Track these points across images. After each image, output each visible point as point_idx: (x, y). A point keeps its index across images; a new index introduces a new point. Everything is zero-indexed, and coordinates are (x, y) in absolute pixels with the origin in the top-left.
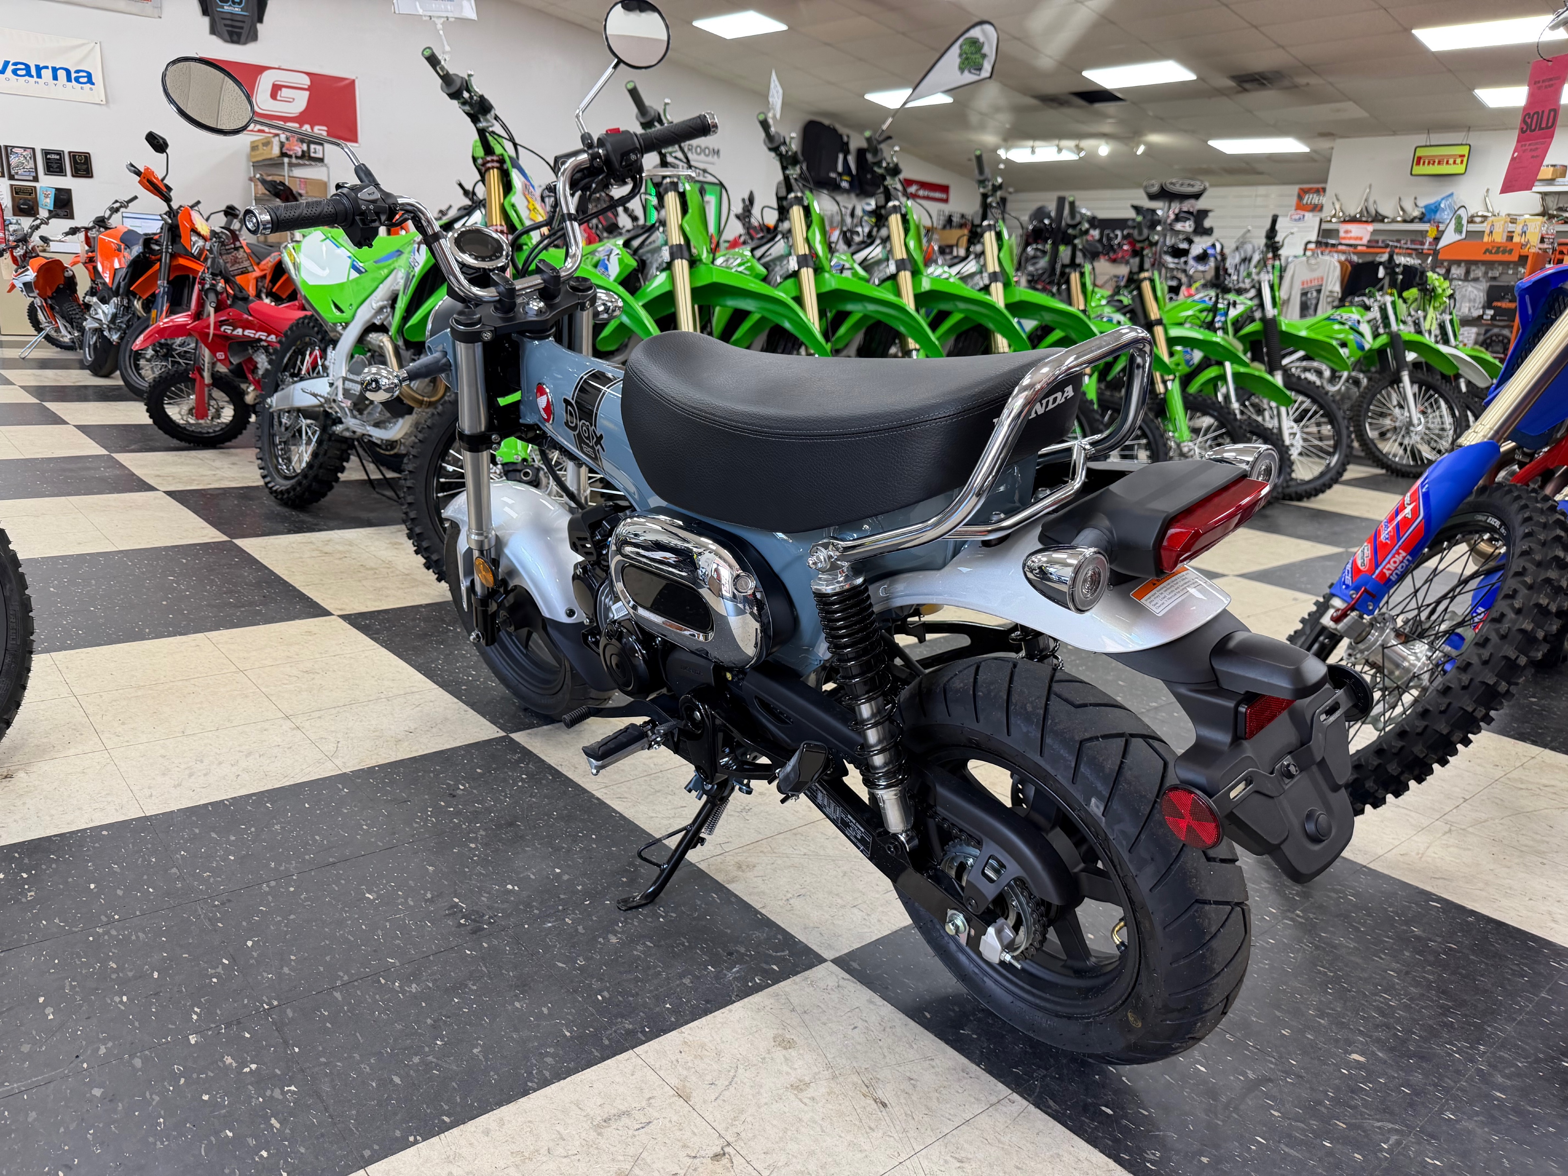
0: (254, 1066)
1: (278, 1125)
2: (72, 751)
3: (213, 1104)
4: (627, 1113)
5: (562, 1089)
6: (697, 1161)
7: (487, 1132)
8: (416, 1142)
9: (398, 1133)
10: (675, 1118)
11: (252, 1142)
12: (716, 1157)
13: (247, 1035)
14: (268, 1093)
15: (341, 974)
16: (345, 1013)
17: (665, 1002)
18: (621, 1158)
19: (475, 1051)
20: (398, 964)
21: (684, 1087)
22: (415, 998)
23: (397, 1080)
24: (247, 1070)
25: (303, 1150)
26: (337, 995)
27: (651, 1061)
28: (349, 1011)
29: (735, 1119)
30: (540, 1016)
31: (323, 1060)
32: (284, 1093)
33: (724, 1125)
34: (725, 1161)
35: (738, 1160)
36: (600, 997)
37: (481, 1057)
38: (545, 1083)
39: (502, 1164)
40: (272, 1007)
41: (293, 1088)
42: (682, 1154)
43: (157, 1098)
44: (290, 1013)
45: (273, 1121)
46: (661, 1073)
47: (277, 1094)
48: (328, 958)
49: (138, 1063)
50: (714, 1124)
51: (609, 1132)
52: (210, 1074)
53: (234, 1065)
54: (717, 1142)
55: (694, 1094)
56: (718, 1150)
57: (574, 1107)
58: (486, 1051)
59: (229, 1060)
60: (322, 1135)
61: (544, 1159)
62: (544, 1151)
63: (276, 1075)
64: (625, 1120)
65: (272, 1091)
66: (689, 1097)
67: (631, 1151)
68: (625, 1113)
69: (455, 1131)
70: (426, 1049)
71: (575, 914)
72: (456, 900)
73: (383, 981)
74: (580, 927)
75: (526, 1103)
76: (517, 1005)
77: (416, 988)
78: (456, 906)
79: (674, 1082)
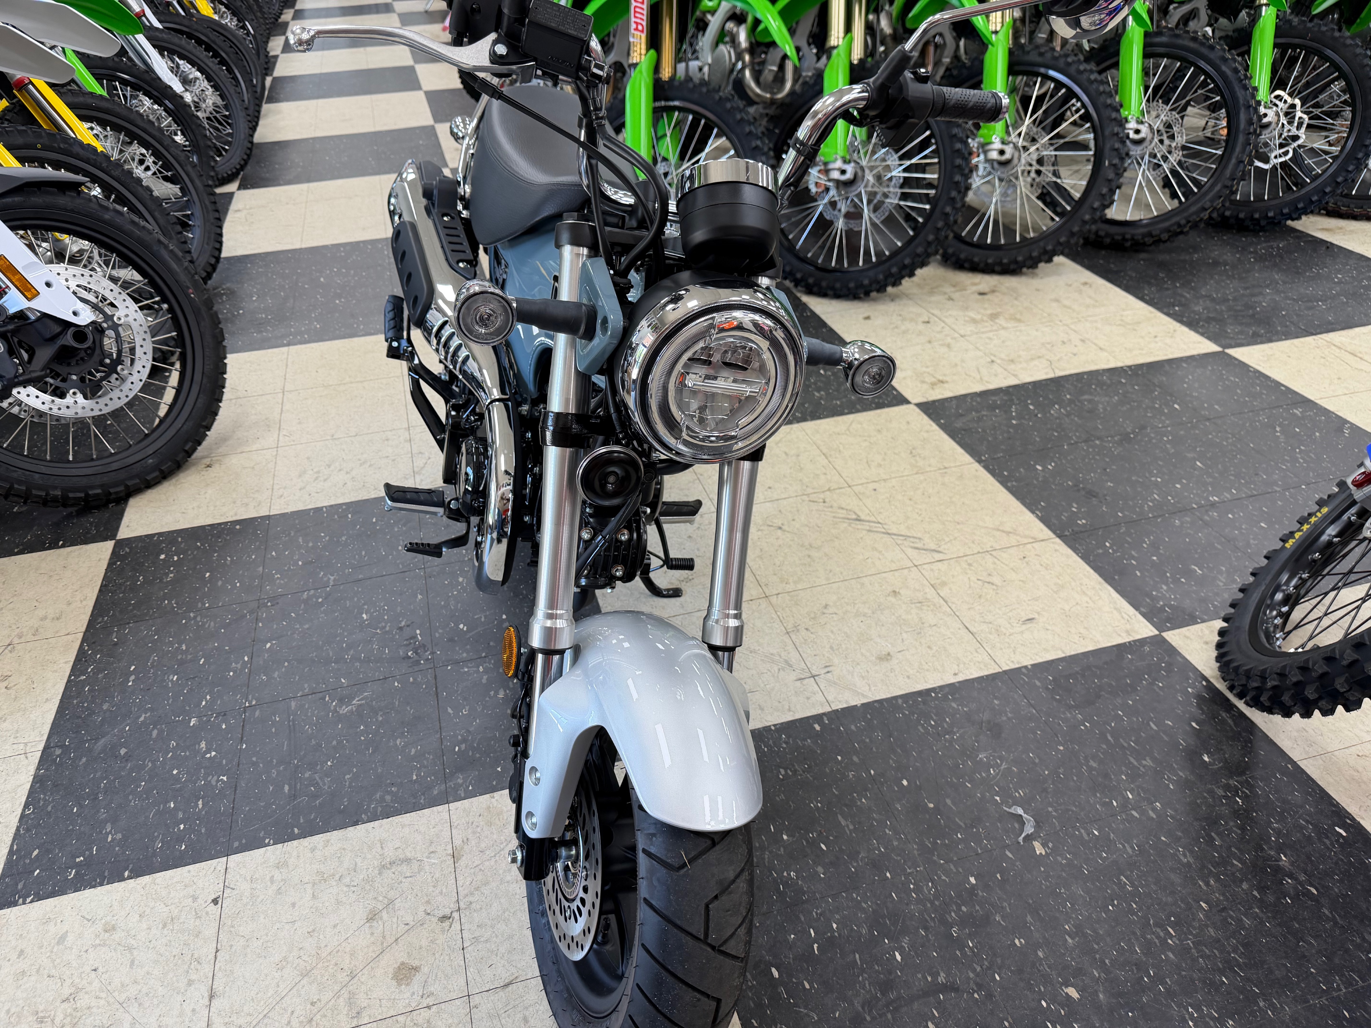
0: (213, 753)
1: (200, 806)
2: (255, 447)
3: (177, 779)
5: (381, 826)
6: (428, 917)
8: (268, 845)
9: (262, 834)
10: (437, 875)
11: (181, 815)
12: (444, 918)
13: (224, 726)
14: (210, 778)
15: (306, 685)
16: (289, 721)
18: (381, 898)
19: (347, 776)
20: (346, 684)
21: (462, 848)
22: (338, 719)
23: (286, 788)
24: (208, 755)
25: (204, 831)
26: (293, 704)
27: (454, 818)
28: (292, 720)
29: (477, 889)
30: (407, 756)
31: (254, 759)
32: (218, 781)
33: (466, 892)
34: (447, 924)
35: (456, 926)
36: (457, 748)
37: (347, 783)
38: (374, 818)
39: (306, 880)
40: (250, 706)
41: (225, 778)
42: (422, 909)
43: (150, 765)
44: (257, 713)
45: (200, 802)
46: (454, 831)
47: (214, 780)
48: (307, 669)
49: (155, 733)
50: (460, 889)
51: (388, 874)
52: (188, 753)
53: (204, 749)
54: (452, 906)
55: (464, 858)
56: (447, 912)
57: (379, 845)
58: (354, 778)
59: (203, 745)
60: (220, 822)
61: (334, 883)
62: (337, 877)
63: (222, 765)
64: (404, 867)
65: (213, 777)
66: (458, 860)
67: (392, 894)
68: (408, 861)
69: (295, 843)
70: (319, 767)
71: (490, 663)
72: (418, 632)
73: (327, 699)
74: (485, 677)
75: (351, 832)
76: (398, 742)
77: (344, 710)
78: (415, 637)
79: (457, 842)
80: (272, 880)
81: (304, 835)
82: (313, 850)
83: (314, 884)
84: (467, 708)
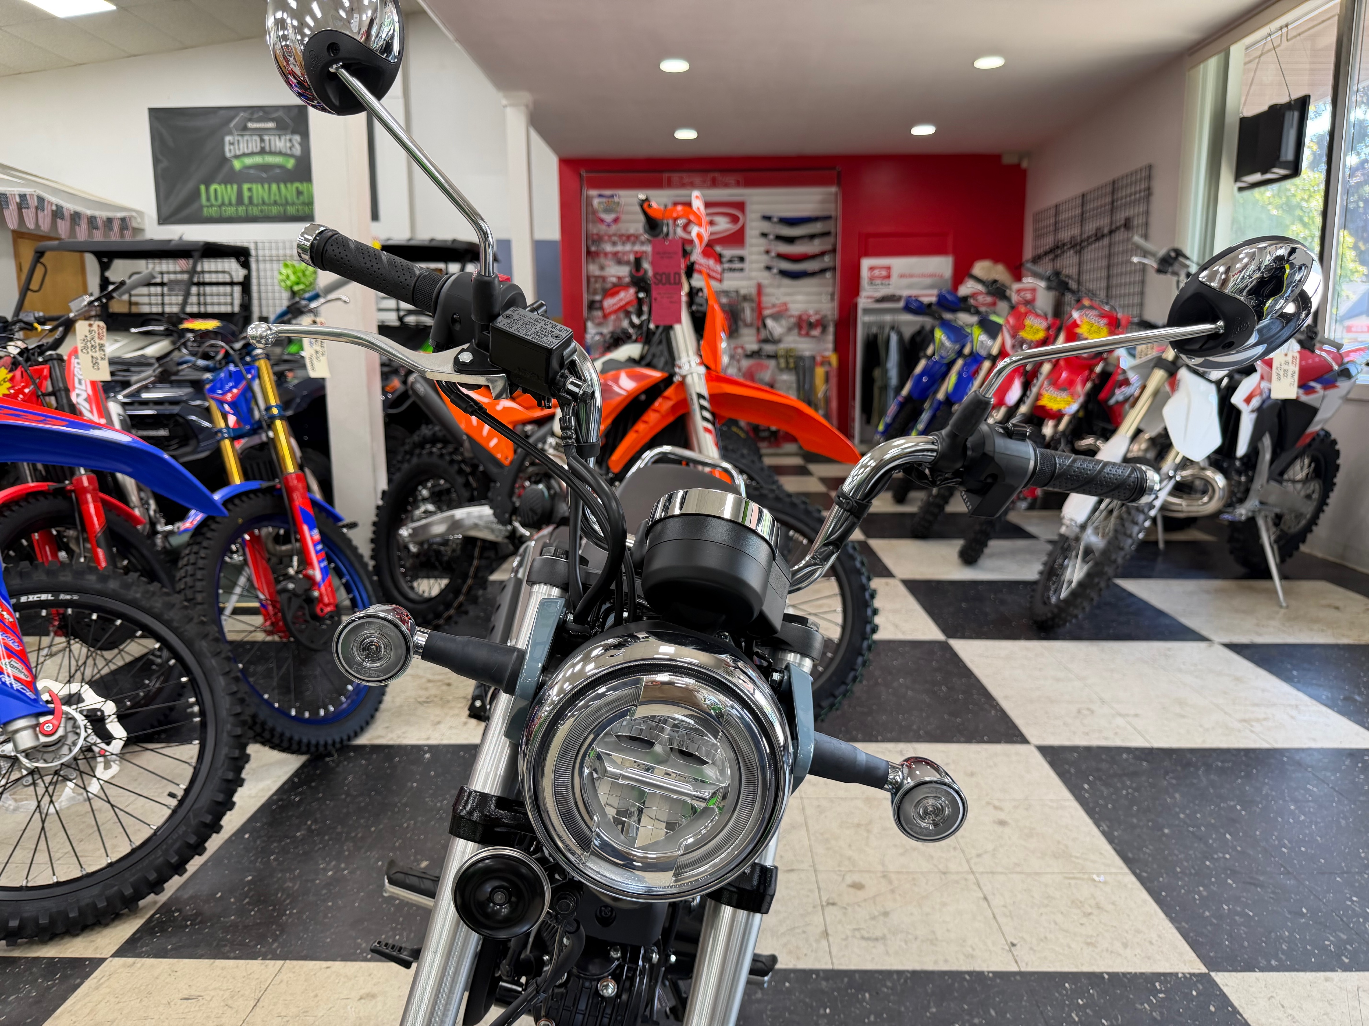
1: (1074, 1015)
4: (863, 938)
5: (891, 964)
6: (845, 906)
7: (946, 961)
8: (989, 972)
9: (998, 981)
10: (840, 926)
12: (833, 904)
17: (787, 988)
18: (881, 921)
19: (934, 1010)
21: (821, 938)
23: (993, 1012)
25: (1056, 995)
27: (828, 958)
29: (809, 913)
30: (879, 1015)
33: (817, 913)
34: (831, 901)
35: (824, 900)
36: (828, 1011)
37: (932, 1004)
38: (900, 973)
42: (849, 910)
45: (1077, 1019)
46: (828, 948)
50: (822, 915)
51: (878, 933)
54: (827, 909)
55: (819, 931)
56: (830, 905)
57: (890, 953)
58: (927, 1008)
60: (1044, 998)
61: (920, 936)
62: (919, 939)
64: (866, 935)
66: (824, 931)
67: (873, 922)
69: (964, 969)
75: (917, 967)
79: (825, 944)
80: (973, 949)
81: (959, 975)
83: (937, 939)
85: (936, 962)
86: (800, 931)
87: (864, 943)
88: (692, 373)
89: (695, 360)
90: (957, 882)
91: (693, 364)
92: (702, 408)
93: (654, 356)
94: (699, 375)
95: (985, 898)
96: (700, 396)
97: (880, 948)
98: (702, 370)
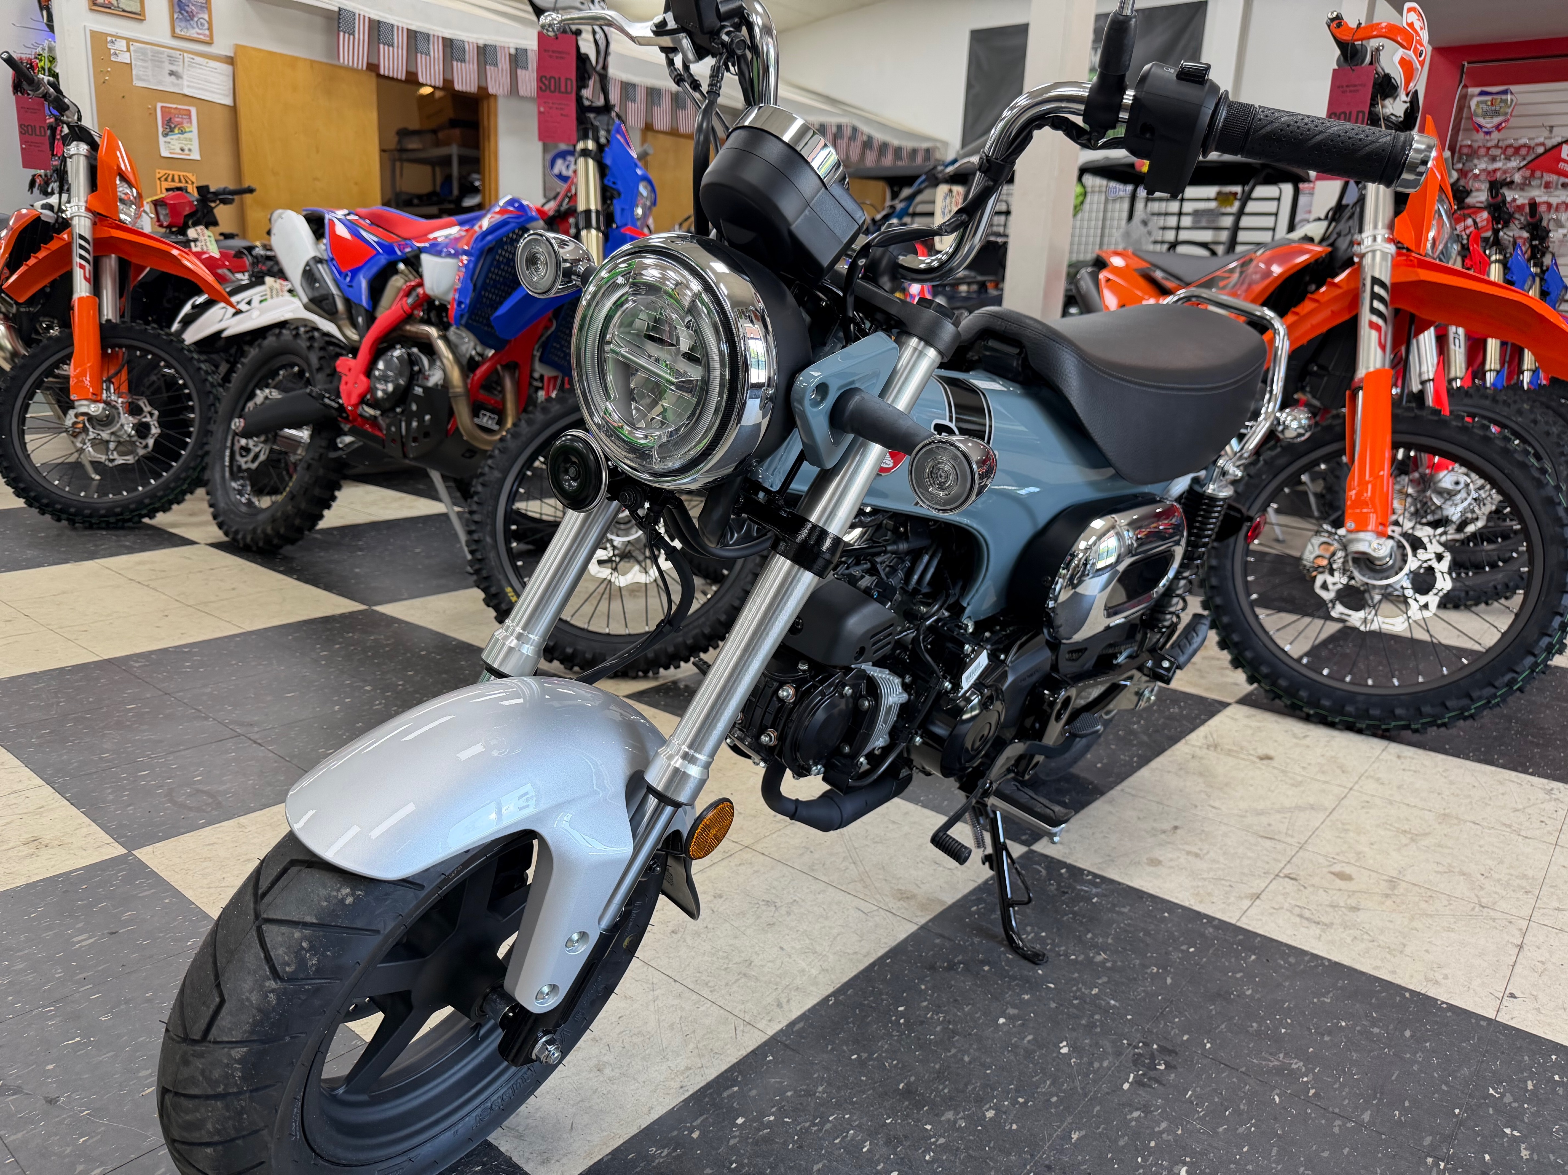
0: (1508, 1131)
1: (1529, 1083)
5: (1313, 946)
6: (1306, 886)
9: (1450, 1014)
10: (1281, 897)
11: (1560, 1091)
12: (1293, 879)
13: (1487, 1157)
14: (1515, 1105)
15: (1336, 1130)
16: (1380, 1100)
17: (1163, 917)
18: (1340, 913)
19: (1327, 1000)
20: (1277, 1091)
21: (1246, 895)
22: (1307, 1059)
23: (1408, 1034)
24: (1516, 1133)
25: (1526, 1058)
26: (1366, 1117)
27: (1238, 914)
28: (1375, 1098)
29: (1253, 875)
30: (1251, 976)
31: (1444, 1087)
32: (1503, 1095)
33: (1263, 879)
34: (1293, 876)
35: (1285, 870)
36: (1192, 950)
38: (1317, 957)
39: (1409, 958)
40: (1437, 1159)
41: (1491, 1091)
42: (1307, 891)
45: (1530, 1089)
46: (1244, 908)
47: (1508, 1098)
48: (1326, 1154)
50: (1267, 882)
51: (1325, 919)
52: (1552, 1157)
53: (1523, 1146)
54: (1281, 880)
55: (1250, 892)
56: (1287, 879)
57: (1323, 938)
58: (1320, 995)
59: (1525, 1154)
60: (1503, 1053)
61: (1380, 941)
63: (1495, 1110)
64: (1308, 915)
65: (1510, 1104)
66: (1255, 894)
67: (1329, 908)
68: (1301, 916)
69: (1411, 987)
70: (1358, 1028)
71: (1079, 990)
72: (1126, 1086)
73: (1312, 1092)
74: (1100, 981)
75: (1346, 962)
76: (1249, 992)
77: (1296, 1064)
78: (1138, 1083)
79: (1247, 903)
80: (1446, 977)
81: (1400, 989)
82: (1394, 972)
83: (1401, 952)
84: (1149, 971)
85: (1377, 968)
86: (1228, 883)
87: (1298, 920)
88: (1374, 252)
89: (1382, 233)
90: (1494, 920)
91: (1379, 239)
92: (1374, 296)
93: (1339, 235)
94: (1384, 254)
95: (1521, 947)
96: (1375, 281)
97: (1315, 930)
98: (1391, 249)
